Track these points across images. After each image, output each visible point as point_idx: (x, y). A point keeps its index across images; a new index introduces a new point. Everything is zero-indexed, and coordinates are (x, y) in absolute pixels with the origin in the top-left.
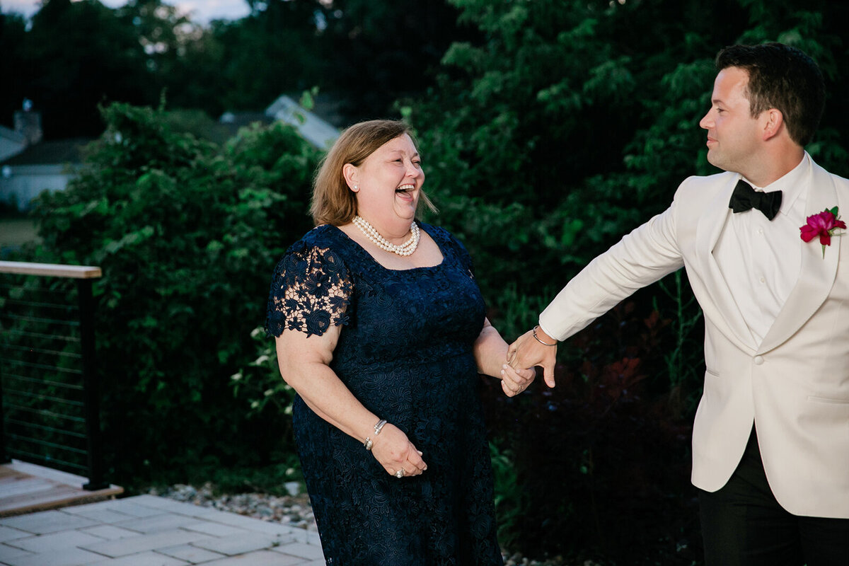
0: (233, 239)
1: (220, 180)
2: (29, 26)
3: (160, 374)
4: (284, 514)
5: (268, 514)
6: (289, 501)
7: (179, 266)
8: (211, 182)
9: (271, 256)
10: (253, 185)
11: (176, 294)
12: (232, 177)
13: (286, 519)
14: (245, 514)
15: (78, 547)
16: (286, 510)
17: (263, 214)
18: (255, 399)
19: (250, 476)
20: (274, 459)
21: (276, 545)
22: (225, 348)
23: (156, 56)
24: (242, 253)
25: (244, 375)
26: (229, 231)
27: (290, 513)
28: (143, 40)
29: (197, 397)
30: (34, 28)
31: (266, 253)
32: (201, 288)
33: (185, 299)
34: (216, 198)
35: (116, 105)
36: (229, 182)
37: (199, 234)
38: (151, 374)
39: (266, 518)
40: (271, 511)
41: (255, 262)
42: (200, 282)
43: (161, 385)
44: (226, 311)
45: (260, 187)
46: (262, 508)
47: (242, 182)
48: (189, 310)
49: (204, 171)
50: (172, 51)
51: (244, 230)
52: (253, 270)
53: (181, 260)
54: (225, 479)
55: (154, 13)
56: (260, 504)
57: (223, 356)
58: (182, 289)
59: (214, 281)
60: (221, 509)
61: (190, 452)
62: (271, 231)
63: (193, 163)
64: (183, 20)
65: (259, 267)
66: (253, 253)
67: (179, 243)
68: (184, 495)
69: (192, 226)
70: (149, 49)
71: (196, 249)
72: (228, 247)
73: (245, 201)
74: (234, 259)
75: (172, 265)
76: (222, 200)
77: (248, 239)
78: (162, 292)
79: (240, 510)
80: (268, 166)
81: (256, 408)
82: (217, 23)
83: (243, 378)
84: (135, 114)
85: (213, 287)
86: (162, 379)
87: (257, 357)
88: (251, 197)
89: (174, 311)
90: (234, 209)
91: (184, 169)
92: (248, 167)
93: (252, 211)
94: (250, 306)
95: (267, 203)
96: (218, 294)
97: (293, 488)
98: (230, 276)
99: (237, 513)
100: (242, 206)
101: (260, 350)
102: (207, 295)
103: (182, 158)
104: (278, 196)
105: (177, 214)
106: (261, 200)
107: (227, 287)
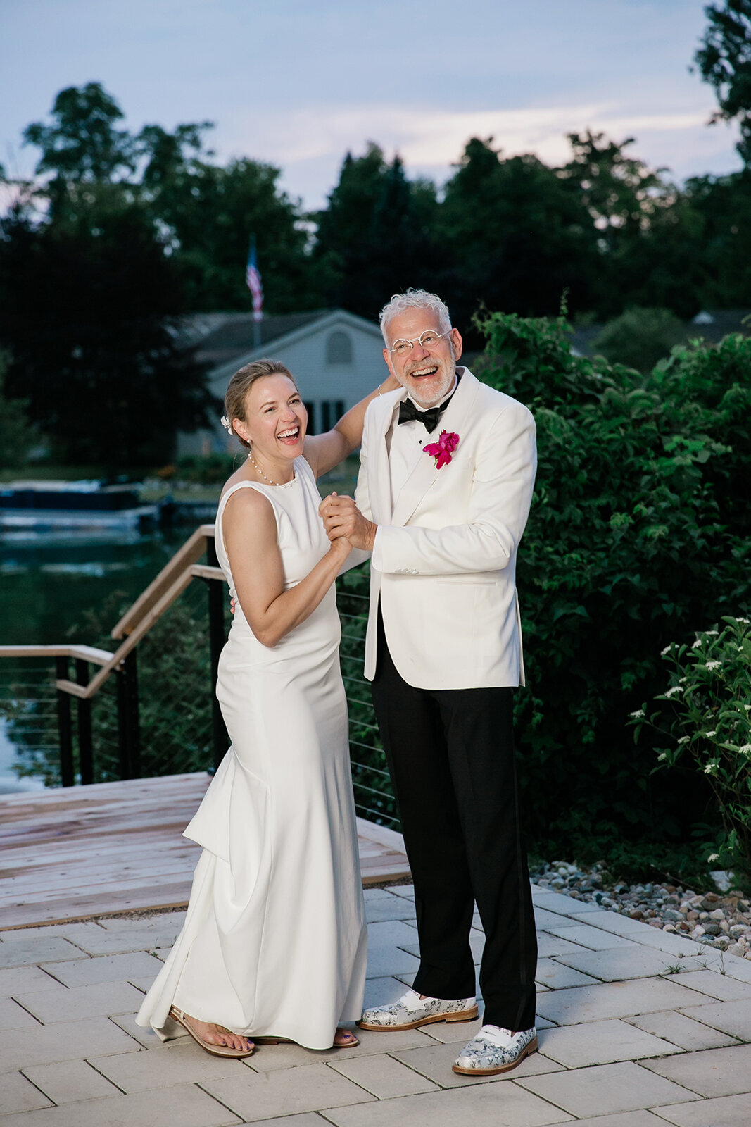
0: (648, 511)
1: (638, 423)
2: (441, 197)
3: (536, 701)
4: (699, 921)
5: (675, 920)
6: (713, 900)
7: (572, 547)
8: (624, 426)
9: (703, 536)
10: (685, 430)
11: (563, 586)
12: (657, 418)
13: (700, 930)
14: (639, 917)
15: (398, 947)
16: (703, 915)
17: (698, 474)
18: (663, 748)
19: (659, 857)
20: (696, 833)
21: (675, 971)
22: (632, 668)
23: (611, 232)
24: (658, 531)
25: (648, 713)
26: (643, 499)
27: (708, 920)
28: (593, 212)
29: (589, 737)
30: (448, 200)
31: (695, 533)
32: (601, 580)
33: (577, 595)
34: (631, 451)
35: (498, 315)
36: (652, 426)
37: (602, 501)
38: (526, 700)
39: (669, 926)
40: (680, 916)
41: (678, 545)
42: (598, 572)
43: (538, 717)
44: (634, 614)
45: (694, 433)
46: (669, 909)
47: (669, 426)
48: (580, 610)
49: (616, 410)
50: (633, 225)
51: (665, 498)
52: (675, 555)
53: (576, 539)
54: (624, 859)
55: (612, 172)
56: (666, 902)
57: (627, 680)
58: (571, 580)
59: (620, 571)
60: (608, 906)
61: (576, 816)
62: (707, 498)
63: (603, 398)
64: (650, 181)
65: (683, 552)
66: (677, 531)
67: (573, 512)
68: (564, 878)
69: (594, 489)
70: (601, 223)
71: (598, 523)
72: (640, 522)
73: (670, 455)
74: (647, 539)
75: (562, 546)
76: (639, 452)
77: (671, 509)
78: (545, 584)
79: (633, 911)
80: (711, 402)
81: (664, 761)
82: (697, 183)
83: (647, 717)
84: (525, 327)
85: (616, 579)
86: (539, 709)
87: (669, 688)
88: (682, 447)
89: (560, 613)
90: (654, 465)
91: (590, 407)
92: (679, 405)
93: (681, 469)
94: (668, 608)
95: (703, 458)
96: (624, 590)
97: (722, 879)
98: (643, 564)
99: (628, 915)
100: (665, 462)
101: (673, 676)
102: (607, 590)
103: (587, 391)
104: (719, 447)
105: (572, 473)
106: (695, 454)
107: (636, 579)
